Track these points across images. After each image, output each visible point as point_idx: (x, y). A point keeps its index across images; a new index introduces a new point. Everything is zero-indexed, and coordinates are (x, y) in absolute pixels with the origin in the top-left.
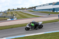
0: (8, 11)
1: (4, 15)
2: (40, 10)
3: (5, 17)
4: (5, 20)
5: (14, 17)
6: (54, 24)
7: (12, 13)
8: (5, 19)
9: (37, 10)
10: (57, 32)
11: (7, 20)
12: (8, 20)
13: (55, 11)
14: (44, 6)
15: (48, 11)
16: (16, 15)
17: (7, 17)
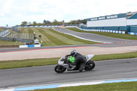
0: (22, 25)
1: (13, 36)
2: (96, 28)
3: (14, 40)
4: (14, 46)
5: (36, 41)
6: (128, 62)
7: (31, 32)
8: (15, 44)
9: (90, 28)
10: (134, 82)
11: (18, 46)
12: (21, 47)
13: (132, 34)
14: (106, 19)
15: (111, 31)
16: (40, 36)
17: (19, 41)
